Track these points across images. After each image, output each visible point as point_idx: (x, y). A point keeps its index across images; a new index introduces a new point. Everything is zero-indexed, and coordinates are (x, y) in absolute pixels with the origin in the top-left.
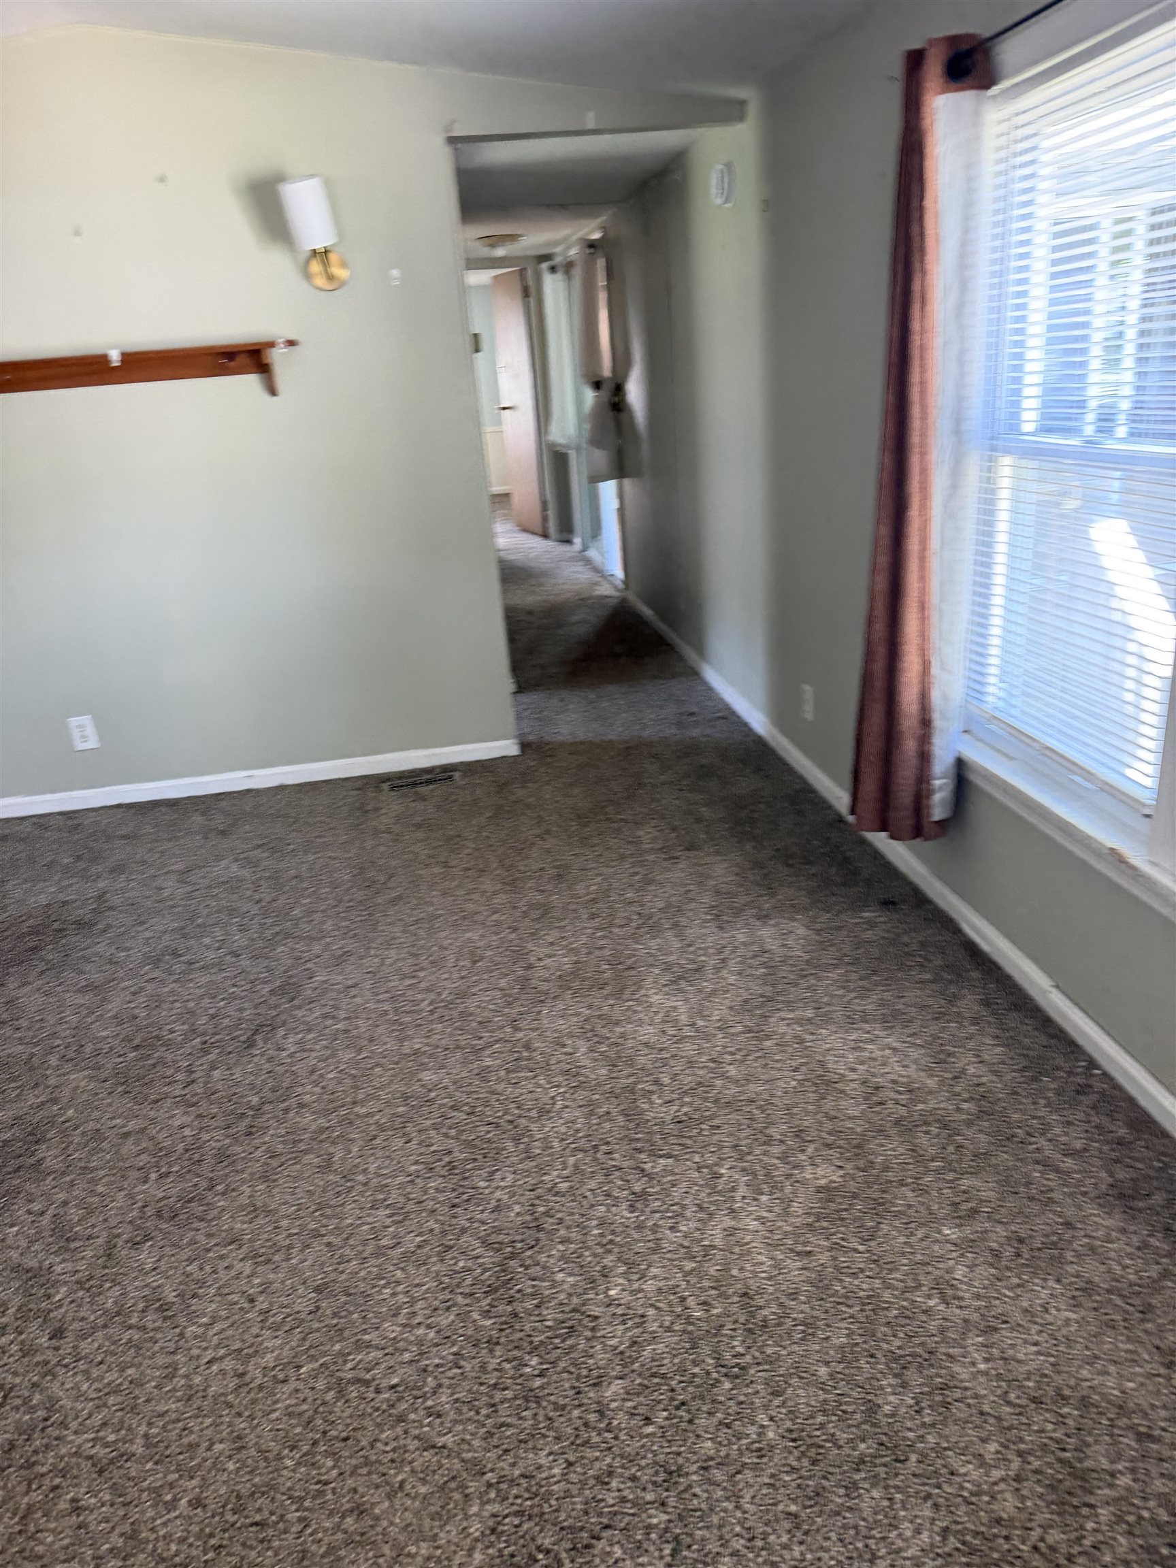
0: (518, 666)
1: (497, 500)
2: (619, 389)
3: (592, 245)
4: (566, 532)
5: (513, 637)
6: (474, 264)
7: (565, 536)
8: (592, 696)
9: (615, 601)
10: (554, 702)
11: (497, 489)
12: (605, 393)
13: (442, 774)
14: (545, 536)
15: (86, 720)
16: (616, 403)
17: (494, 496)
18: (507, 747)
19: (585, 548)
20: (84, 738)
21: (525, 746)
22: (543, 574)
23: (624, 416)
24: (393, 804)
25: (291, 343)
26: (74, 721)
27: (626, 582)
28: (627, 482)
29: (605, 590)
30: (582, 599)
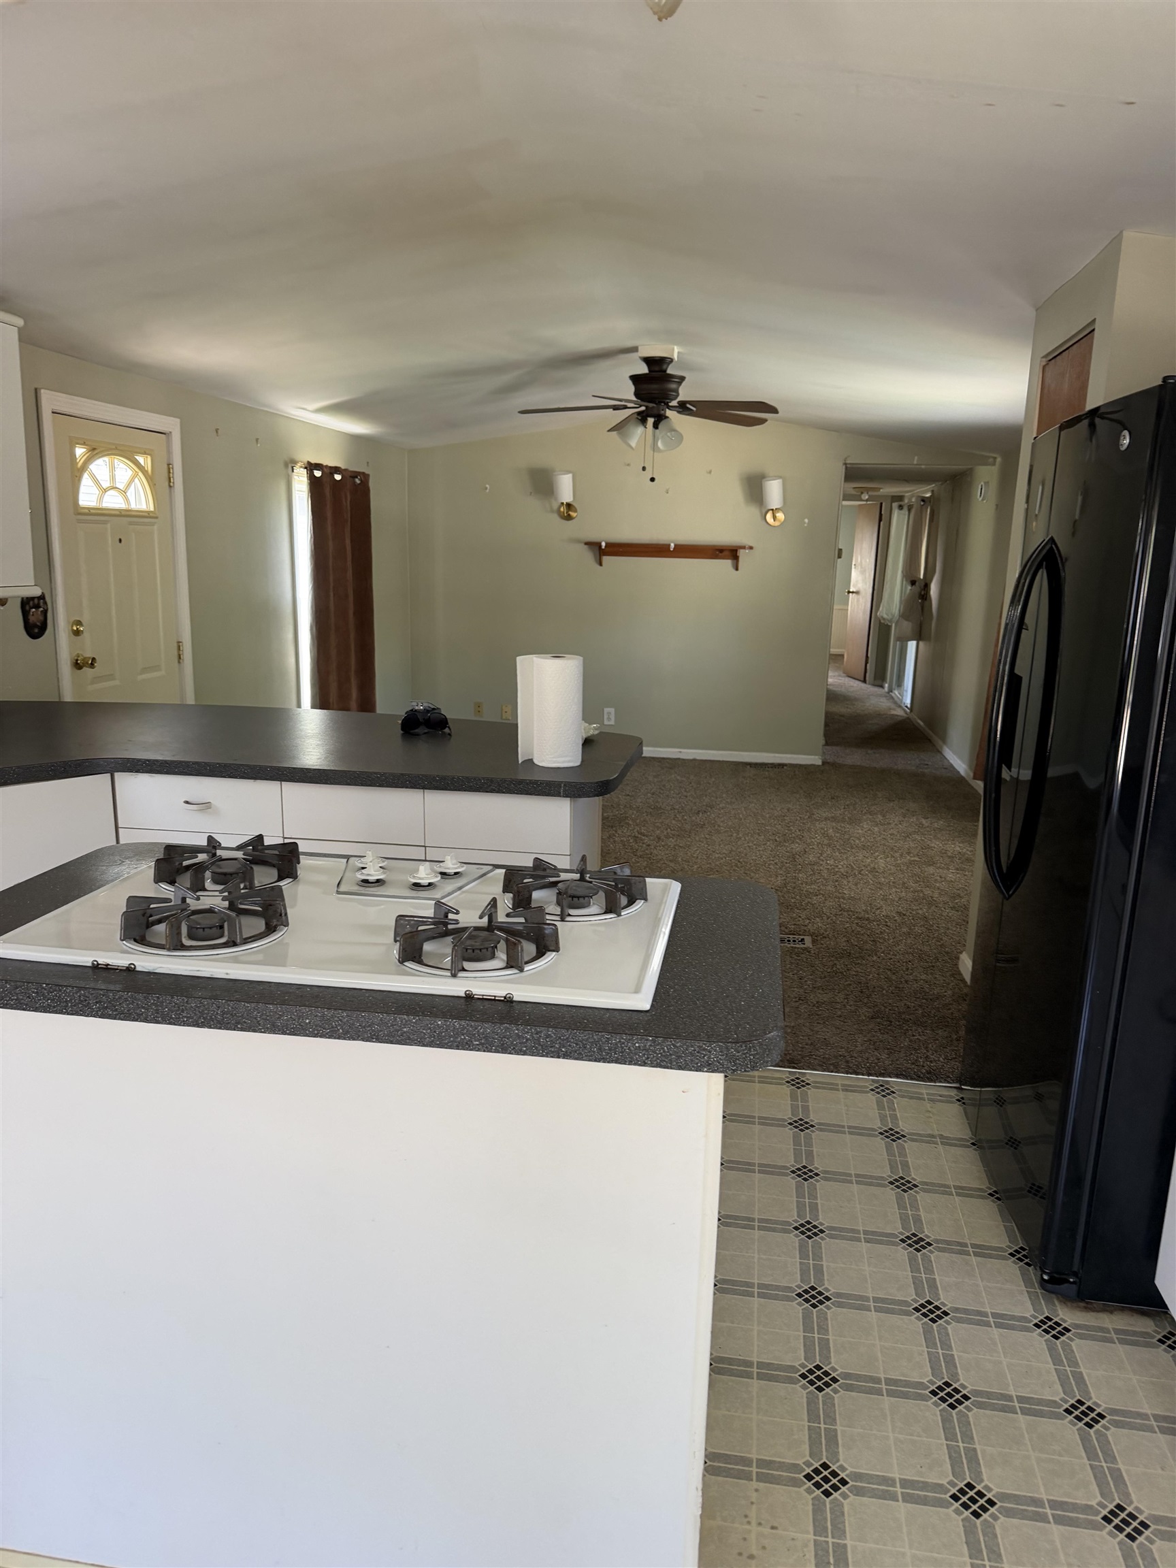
0: (827, 735)
1: (833, 657)
2: (926, 586)
3: (923, 500)
4: (879, 678)
5: (826, 725)
6: (847, 497)
7: (879, 682)
8: (870, 752)
9: (901, 718)
10: (848, 751)
11: (833, 651)
12: (917, 588)
13: (782, 765)
14: (864, 681)
15: (612, 710)
16: (924, 595)
17: (831, 655)
18: (816, 760)
19: (891, 690)
20: (609, 719)
21: (824, 763)
22: (856, 699)
23: (926, 603)
24: (752, 772)
25: (751, 548)
26: (606, 710)
27: (911, 709)
28: (921, 643)
29: (899, 712)
30: (879, 714)
